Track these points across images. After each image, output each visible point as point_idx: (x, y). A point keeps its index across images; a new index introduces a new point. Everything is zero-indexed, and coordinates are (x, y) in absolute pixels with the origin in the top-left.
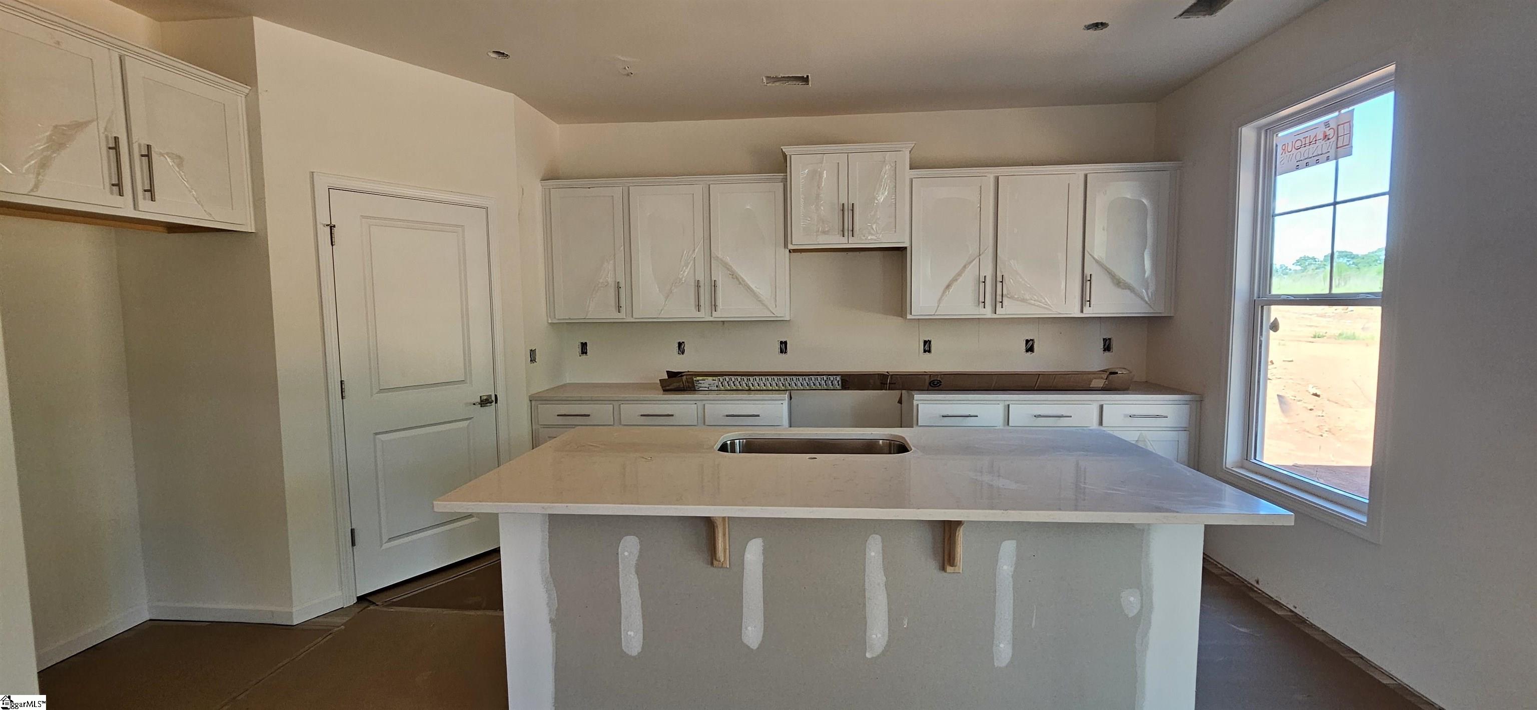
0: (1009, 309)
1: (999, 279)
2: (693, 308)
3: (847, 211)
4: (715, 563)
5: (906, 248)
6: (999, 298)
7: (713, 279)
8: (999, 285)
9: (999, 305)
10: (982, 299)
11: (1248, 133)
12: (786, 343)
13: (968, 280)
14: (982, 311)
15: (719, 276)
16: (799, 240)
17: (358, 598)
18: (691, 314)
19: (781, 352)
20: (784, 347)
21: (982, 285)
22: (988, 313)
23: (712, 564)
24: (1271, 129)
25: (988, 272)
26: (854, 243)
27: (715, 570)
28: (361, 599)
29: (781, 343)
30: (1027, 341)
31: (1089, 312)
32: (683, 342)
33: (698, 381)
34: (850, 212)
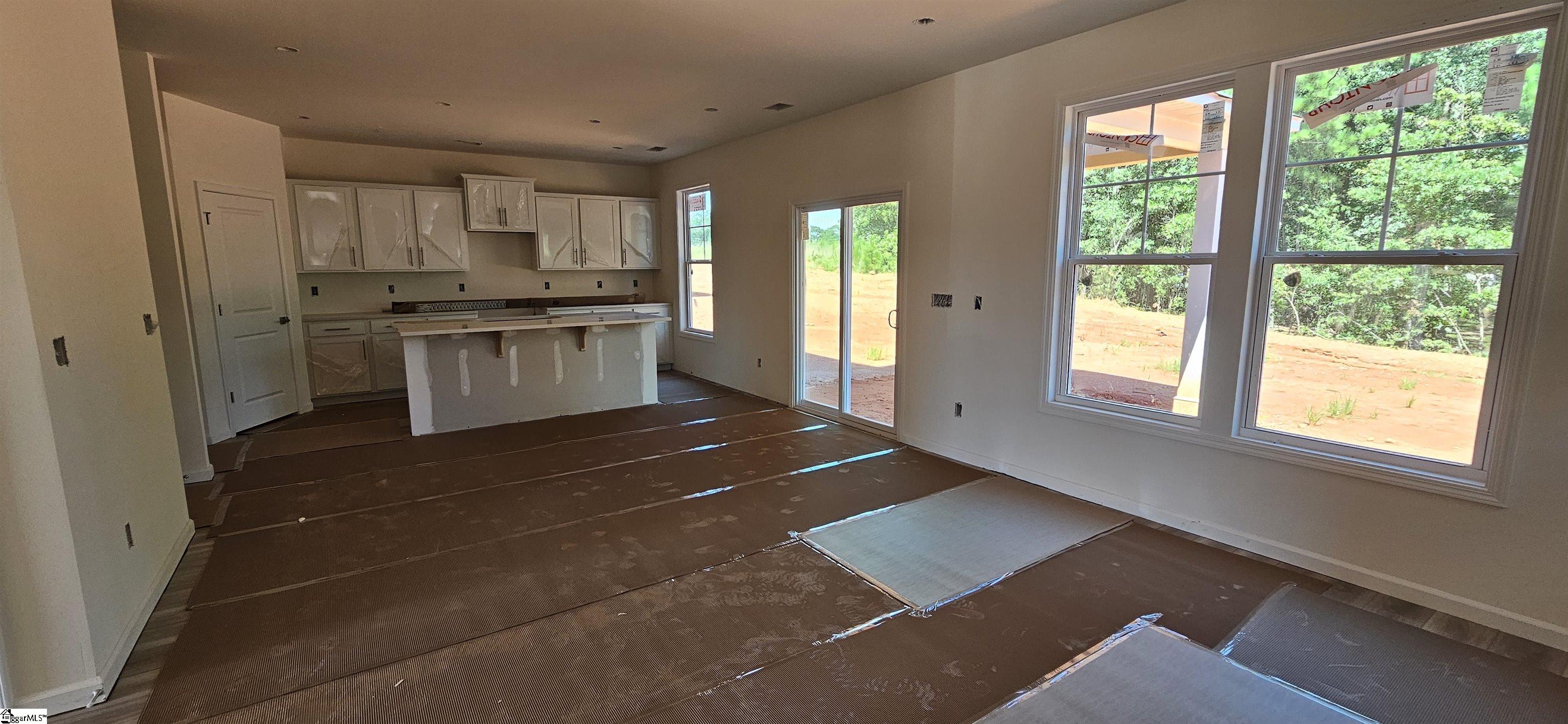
0: (589, 265)
1: (583, 250)
2: (407, 263)
3: (501, 213)
4: (500, 356)
5: (534, 233)
6: (584, 260)
7: (420, 247)
8: (583, 253)
9: (584, 263)
10: (575, 260)
11: (679, 193)
12: (463, 285)
13: (568, 250)
14: (576, 266)
15: (423, 244)
16: (475, 226)
17: (237, 433)
18: (407, 267)
19: (461, 290)
20: (462, 288)
21: (575, 253)
22: (579, 267)
23: (498, 357)
24: (687, 193)
25: (577, 247)
26: (506, 229)
27: (499, 359)
28: (238, 434)
29: (460, 285)
30: (598, 282)
31: (625, 267)
32: (393, 286)
33: (418, 306)
34: (504, 213)
